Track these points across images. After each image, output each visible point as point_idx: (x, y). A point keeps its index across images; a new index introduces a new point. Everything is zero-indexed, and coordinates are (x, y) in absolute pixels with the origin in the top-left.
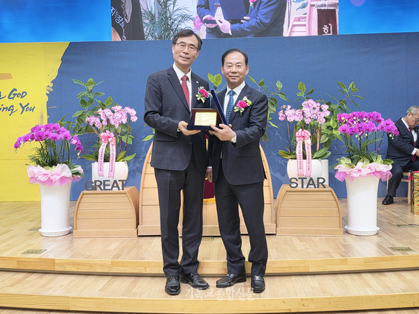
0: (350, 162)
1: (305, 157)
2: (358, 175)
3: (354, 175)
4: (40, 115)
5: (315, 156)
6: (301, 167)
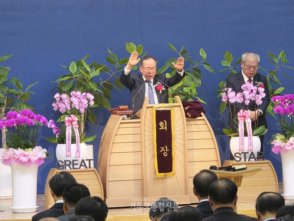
0: (284, 137)
1: (246, 134)
2: (290, 148)
3: (287, 148)
5: (254, 134)
6: (242, 143)
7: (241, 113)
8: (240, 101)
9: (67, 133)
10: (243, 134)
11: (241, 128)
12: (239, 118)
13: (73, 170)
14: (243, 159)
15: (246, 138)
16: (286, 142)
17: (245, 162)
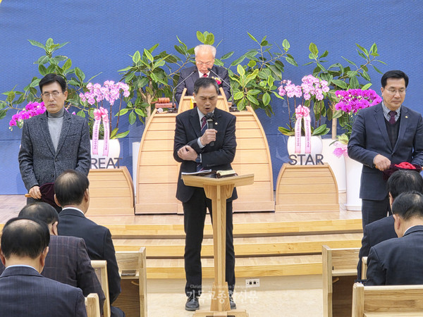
5: (314, 133)
6: (298, 144)
7: (299, 109)
8: (298, 95)
9: (94, 127)
10: (300, 133)
12: (297, 115)
13: (99, 170)
14: (299, 163)
15: (303, 137)
17: (301, 166)
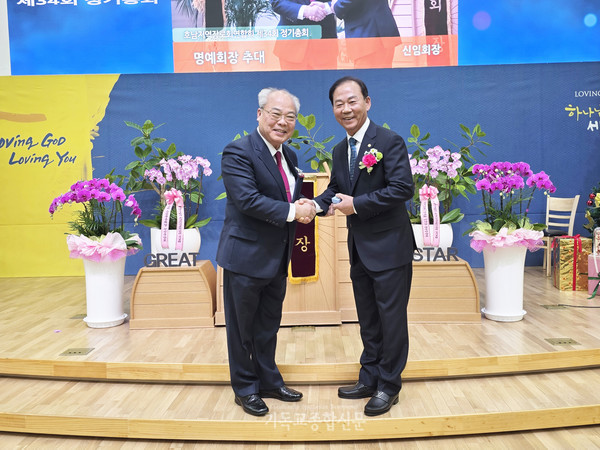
0: (490, 227)
1: (431, 222)
2: (501, 244)
3: (497, 244)
4: (82, 167)
6: (427, 235)
7: (424, 189)
8: (423, 172)
10: (427, 220)
11: (424, 212)
12: (421, 197)
13: (169, 268)
15: (431, 226)
16: (494, 235)
17: (428, 263)
